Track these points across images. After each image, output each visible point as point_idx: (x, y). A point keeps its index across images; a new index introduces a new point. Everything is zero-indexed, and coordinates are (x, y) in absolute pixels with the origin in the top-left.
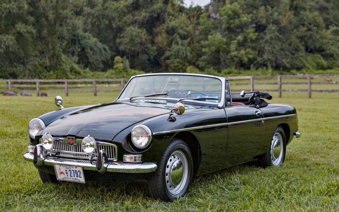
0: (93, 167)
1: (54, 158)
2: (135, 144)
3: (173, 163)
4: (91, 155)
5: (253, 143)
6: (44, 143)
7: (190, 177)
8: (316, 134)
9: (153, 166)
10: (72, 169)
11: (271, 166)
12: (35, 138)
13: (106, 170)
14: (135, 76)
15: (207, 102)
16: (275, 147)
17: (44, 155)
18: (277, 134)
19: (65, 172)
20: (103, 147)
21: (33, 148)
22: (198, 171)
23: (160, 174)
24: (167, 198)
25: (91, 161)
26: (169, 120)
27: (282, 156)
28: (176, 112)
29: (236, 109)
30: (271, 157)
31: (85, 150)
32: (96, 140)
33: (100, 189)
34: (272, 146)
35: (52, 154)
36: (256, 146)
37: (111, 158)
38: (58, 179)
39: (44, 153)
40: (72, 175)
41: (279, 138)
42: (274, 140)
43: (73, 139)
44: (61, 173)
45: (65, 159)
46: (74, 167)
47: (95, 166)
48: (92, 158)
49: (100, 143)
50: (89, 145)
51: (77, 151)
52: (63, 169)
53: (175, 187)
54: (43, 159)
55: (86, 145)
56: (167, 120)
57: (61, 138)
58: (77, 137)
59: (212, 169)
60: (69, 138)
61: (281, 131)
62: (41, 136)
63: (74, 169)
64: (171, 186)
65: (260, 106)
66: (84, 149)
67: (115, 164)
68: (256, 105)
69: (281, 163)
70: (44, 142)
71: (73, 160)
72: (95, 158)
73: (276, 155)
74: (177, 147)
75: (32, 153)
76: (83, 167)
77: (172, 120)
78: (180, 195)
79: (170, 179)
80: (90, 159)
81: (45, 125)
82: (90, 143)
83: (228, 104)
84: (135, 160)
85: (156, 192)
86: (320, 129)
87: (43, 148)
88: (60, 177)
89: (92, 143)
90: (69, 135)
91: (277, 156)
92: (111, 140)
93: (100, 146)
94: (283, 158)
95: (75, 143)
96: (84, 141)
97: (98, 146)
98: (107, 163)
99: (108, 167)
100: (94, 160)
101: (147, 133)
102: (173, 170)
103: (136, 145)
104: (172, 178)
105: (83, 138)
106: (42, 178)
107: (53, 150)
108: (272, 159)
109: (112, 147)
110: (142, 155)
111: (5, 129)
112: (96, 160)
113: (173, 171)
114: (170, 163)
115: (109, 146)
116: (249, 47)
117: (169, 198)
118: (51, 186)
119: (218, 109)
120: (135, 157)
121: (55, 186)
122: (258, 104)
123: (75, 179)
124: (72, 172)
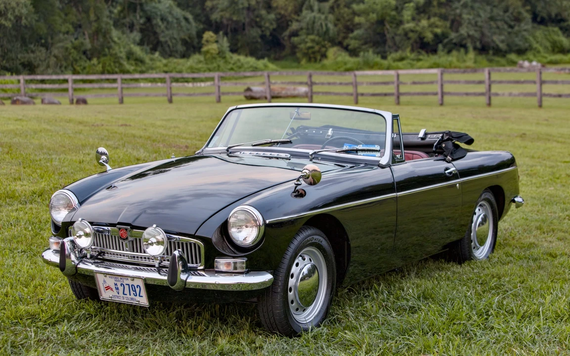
0: (162, 280)
1: (95, 263)
2: (234, 238)
3: (301, 270)
4: (159, 258)
5: (443, 219)
6: (78, 237)
7: (332, 291)
8: (550, 190)
9: (267, 277)
10: (126, 282)
11: (473, 260)
12: (61, 224)
13: (185, 285)
14: (234, 107)
15: (360, 156)
16: (479, 225)
17: (78, 256)
18: (483, 204)
19: (113, 287)
20: (179, 245)
21: (58, 243)
22: (346, 279)
23: (279, 290)
24: (290, 331)
25: (159, 269)
26: (295, 194)
27: (491, 240)
28: (306, 180)
29: (412, 165)
30: (472, 244)
31: (147, 250)
32: (166, 232)
33: (175, 312)
34: (473, 224)
35: (91, 255)
36: (446, 225)
37: (193, 263)
38: (101, 298)
39: (77, 252)
40: (127, 291)
41: (486, 210)
42: (477, 214)
43: (126, 229)
44: (108, 288)
45: (115, 264)
46: (129, 279)
47: (166, 278)
48: (160, 264)
49: (175, 238)
50: (155, 243)
51: (133, 251)
52: (111, 282)
53: (304, 310)
54: (77, 262)
55: (149, 242)
56: (291, 195)
57: (106, 228)
58: (133, 227)
59: (370, 273)
60: (120, 229)
61: (489, 198)
62: (72, 223)
63: (130, 282)
64: (297, 310)
65: (452, 159)
66: (147, 248)
67: (200, 275)
68: (447, 157)
69: (489, 254)
70: (77, 235)
71: (127, 265)
72: (166, 263)
73: (481, 239)
74: (308, 241)
75: (56, 251)
76: (145, 280)
77: (299, 194)
78: (314, 323)
79: (296, 297)
80: (157, 265)
81: (79, 203)
82: (157, 239)
83: (398, 159)
84: (235, 268)
85: (272, 321)
86: (558, 178)
87: (75, 244)
88: (105, 295)
89: (160, 238)
90: (119, 224)
91: (482, 242)
92: (193, 234)
93: (174, 242)
94: (492, 245)
95: (131, 236)
96: (146, 234)
97: (170, 242)
98: (186, 273)
99: (188, 281)
100: (165, 267)
101: (255, 221)
102: (301, 280)
103: (237, 241)
104: (299, 295)
105: (144, 229)
106: (74, 291)
107: (93, 247)
108: (474, 248)
109: (195, 244)
110: (246, 259)
111: (13, 187)
112: (167, 268)
113: (301, 282)
114: (296, 271)
115: (191, 244)
116: (435, 15)
117: (294, 330)
118: (90, 307)
119: (379, 168)
120: (235, 263)
121: (97, 307)
122: (450, 154)
123: (132, 299)
124: (127, 287)
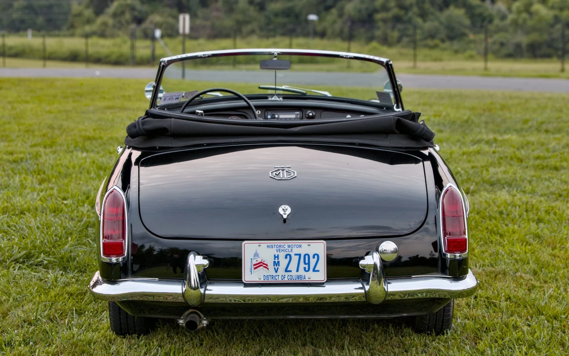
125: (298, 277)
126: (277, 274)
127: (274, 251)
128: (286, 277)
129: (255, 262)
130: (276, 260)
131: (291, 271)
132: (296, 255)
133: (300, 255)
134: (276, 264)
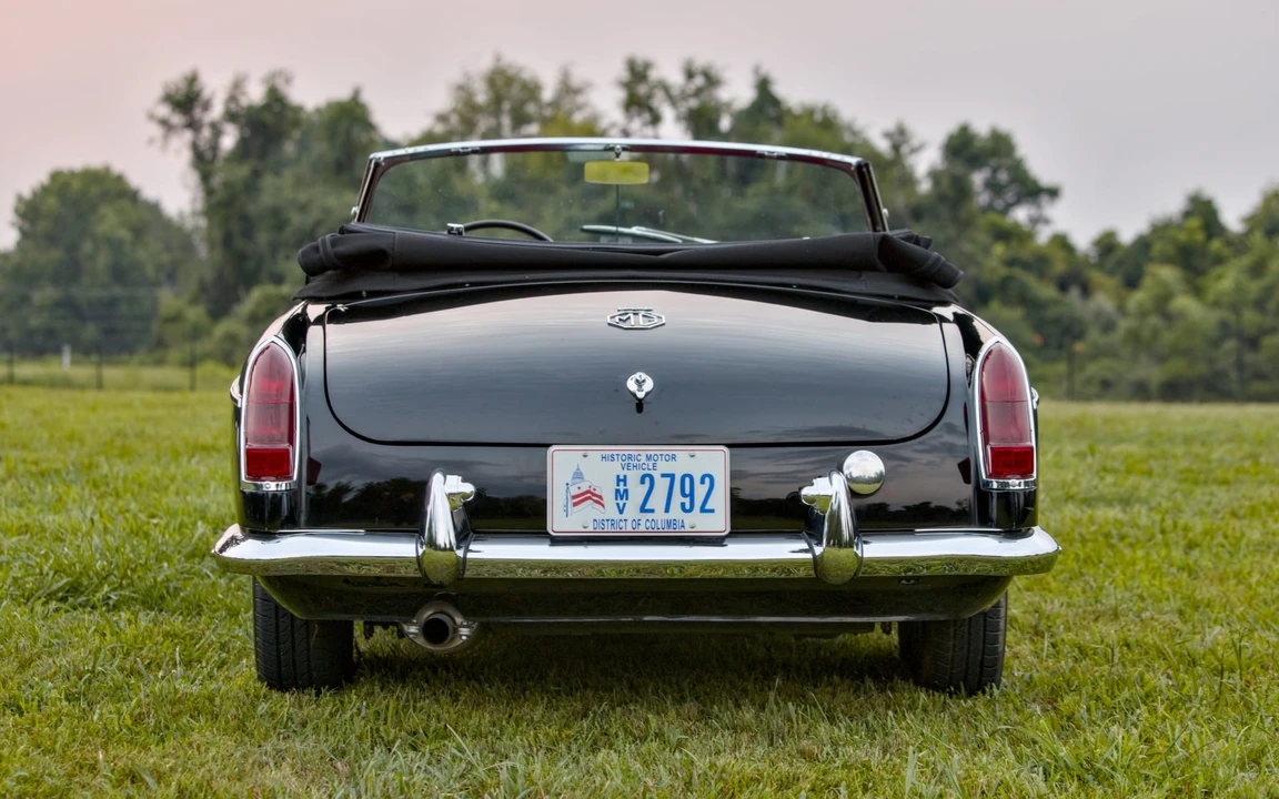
125: (669, 523)
126: (623, 517)
127: (616, 468)
128: (642, 522)
129: (574, 491)
130: (622, 488)
131: (652, 511)
132: (663, 475)
133: (672, 477)
134: (622, 495)
